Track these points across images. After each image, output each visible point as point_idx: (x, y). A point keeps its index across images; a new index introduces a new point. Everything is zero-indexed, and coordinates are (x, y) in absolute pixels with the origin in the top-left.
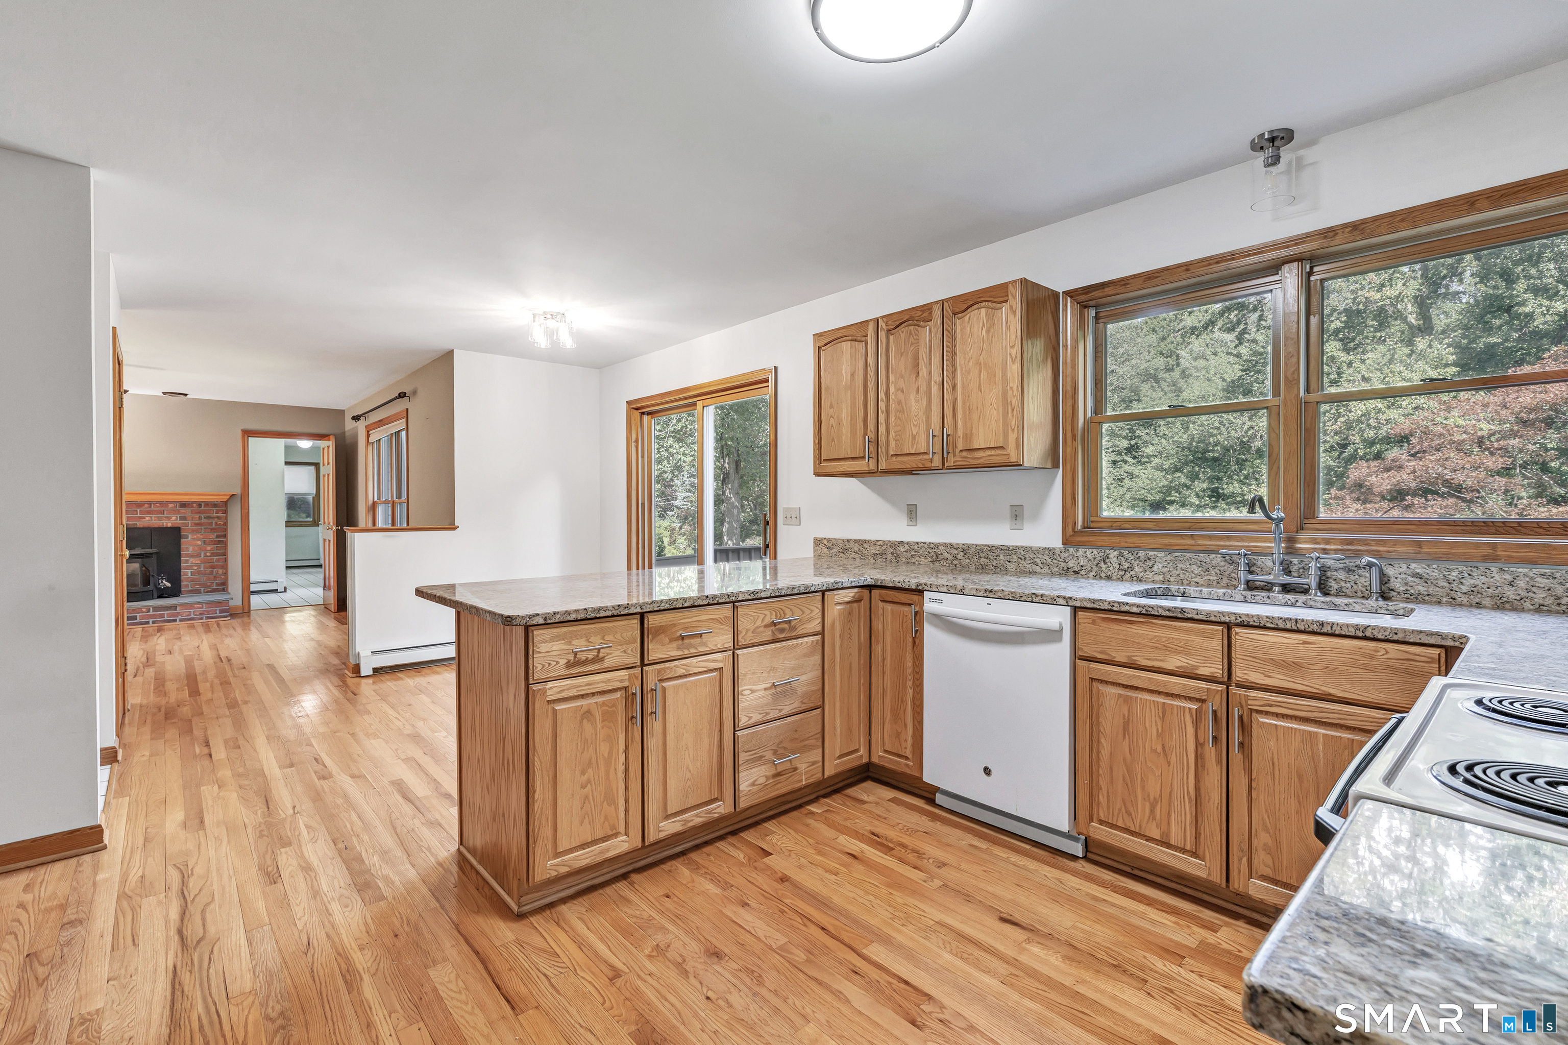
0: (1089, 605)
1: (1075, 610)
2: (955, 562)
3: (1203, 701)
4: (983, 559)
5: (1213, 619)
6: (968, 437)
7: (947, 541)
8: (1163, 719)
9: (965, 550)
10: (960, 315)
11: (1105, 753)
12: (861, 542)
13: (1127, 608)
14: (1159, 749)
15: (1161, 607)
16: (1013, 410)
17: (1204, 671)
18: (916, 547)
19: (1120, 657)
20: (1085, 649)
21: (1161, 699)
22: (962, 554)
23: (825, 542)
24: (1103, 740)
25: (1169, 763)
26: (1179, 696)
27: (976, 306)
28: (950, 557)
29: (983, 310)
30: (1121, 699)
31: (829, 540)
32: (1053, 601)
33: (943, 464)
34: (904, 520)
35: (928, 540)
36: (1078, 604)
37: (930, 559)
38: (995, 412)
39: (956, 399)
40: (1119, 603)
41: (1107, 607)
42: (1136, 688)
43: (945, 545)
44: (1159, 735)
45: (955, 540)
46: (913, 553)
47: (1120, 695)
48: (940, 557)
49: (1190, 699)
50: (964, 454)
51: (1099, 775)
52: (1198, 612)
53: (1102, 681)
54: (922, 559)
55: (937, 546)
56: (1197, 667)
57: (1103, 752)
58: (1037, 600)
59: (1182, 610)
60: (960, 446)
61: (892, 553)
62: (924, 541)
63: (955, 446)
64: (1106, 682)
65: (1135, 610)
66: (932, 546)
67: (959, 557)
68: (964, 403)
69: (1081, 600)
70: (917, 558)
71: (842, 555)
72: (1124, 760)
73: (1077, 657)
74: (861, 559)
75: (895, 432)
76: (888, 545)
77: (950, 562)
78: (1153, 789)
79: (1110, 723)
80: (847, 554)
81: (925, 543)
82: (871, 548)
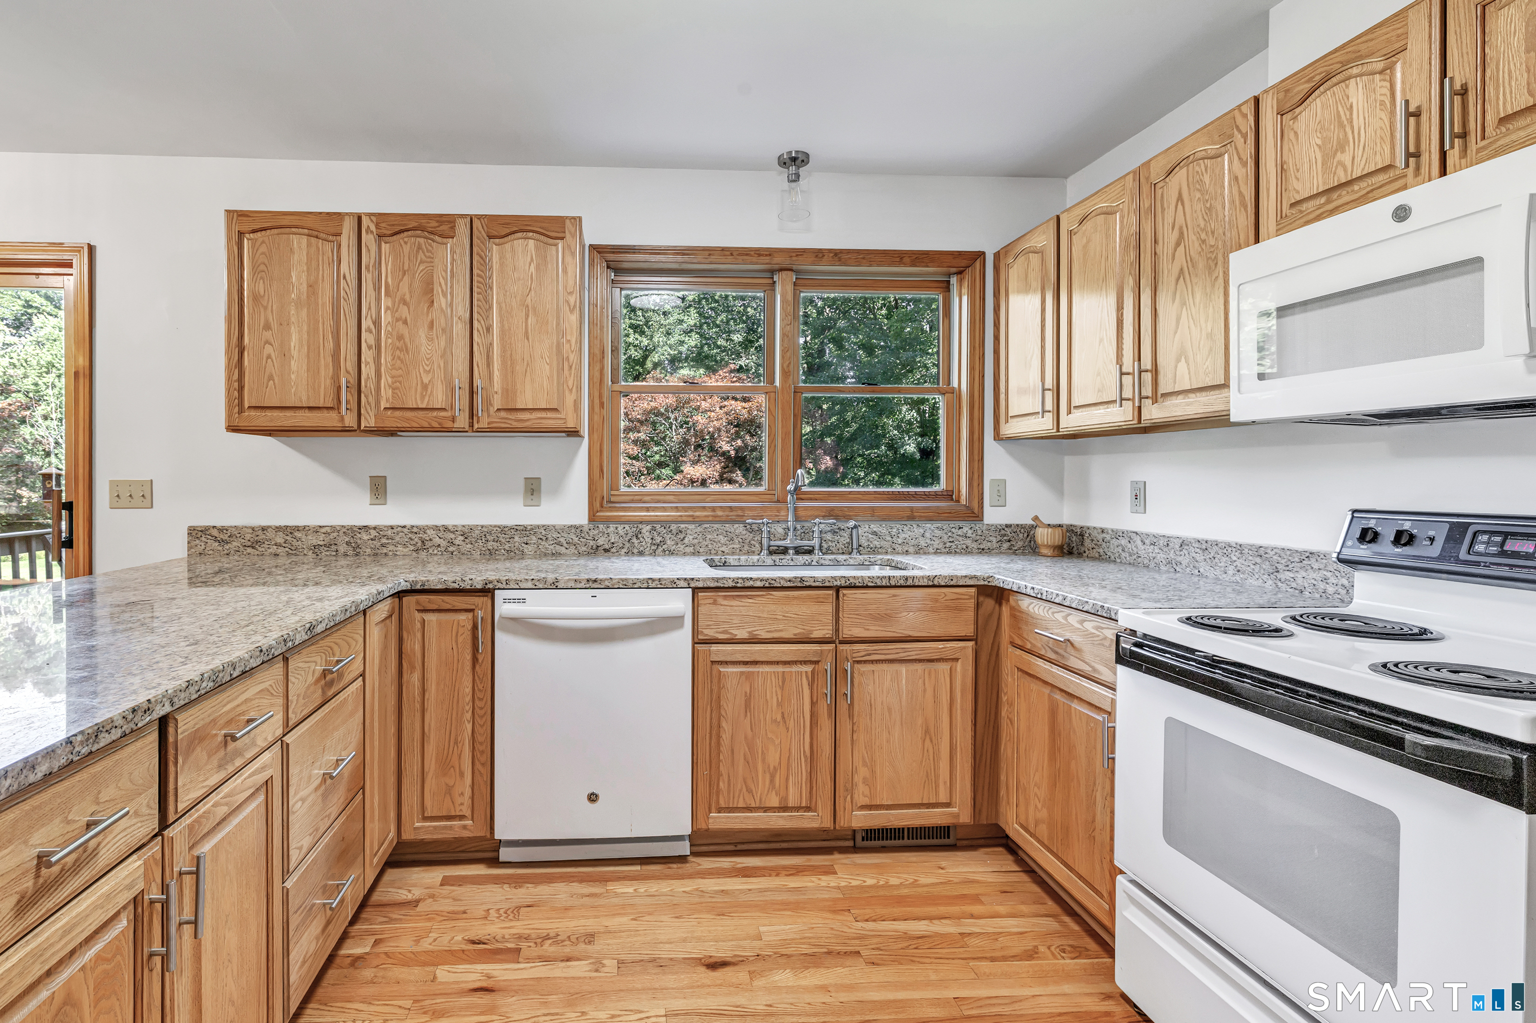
0: (712, 585)
1: (695, 590)
2: (451, 550)
3: (817, 662)
4: (492, 543)
5: (827, 584)
6: (509, 392)
7: (439, 523)
8: (782, 688)
9: (466, 532)
10: (497, 241)
11: (726, 737)
12: (289, 530)
13: (751, 583)
14: (779, 718)
15: (782, 578)
16: (571, 367)
17: (817, 634)
18: (389, 533)
19: (742, 634)
20: (706, 631)
21: (780, 669)
22: (463, 538)
23: (215, 533)
24: (724, 724)
25: (789, 729)
26: (795, 662)
27: (520, 235)
28: (443, 543)
29: (531, 242)
30: (743, 677)
31: (221, 530)
32: (672, 584)
33: (471, 425)
34: (366, 497)
35: (408, 522)
36: (700, 585)
37: (412, 548)
38: (547, 367)
39: (491, 344)
40: (743, 579)
41: (731, 584)
42: (755, 663)
43: (436, 528)
44: (779, 704)
45: (450, 522)
46: (384, 541)
47: (742, 673)
48: (428, 544)
49: (805, 662)
50: (503, 414)
51: (719, 761)
52: (815, 579)
53: (721, 663)
54: (400, 548)
55: (423, 529)
56: (811, 632)
57: (724, 736)
58: (654, 585)
59: (802, 580)
60: (497, 403)
61: (348, 543)
62: (402, 524)
63: (488, 403)
64: (726, 663)
65: (759, 584)
66: (415, 530)
67: (457, 542)
68: (503, 350)
69: (704, 580)
70: (391, 548)
71: (249, 550)
72: (746, 738)
73: (697, 642)
74: (288, 554)
75: (392, 377)
76: (341, 532)
77: (443, 549)
78: (773, 757)
79: (732, 704)
80: (261, 549)
81: (404, 527)
82: (310, 537)
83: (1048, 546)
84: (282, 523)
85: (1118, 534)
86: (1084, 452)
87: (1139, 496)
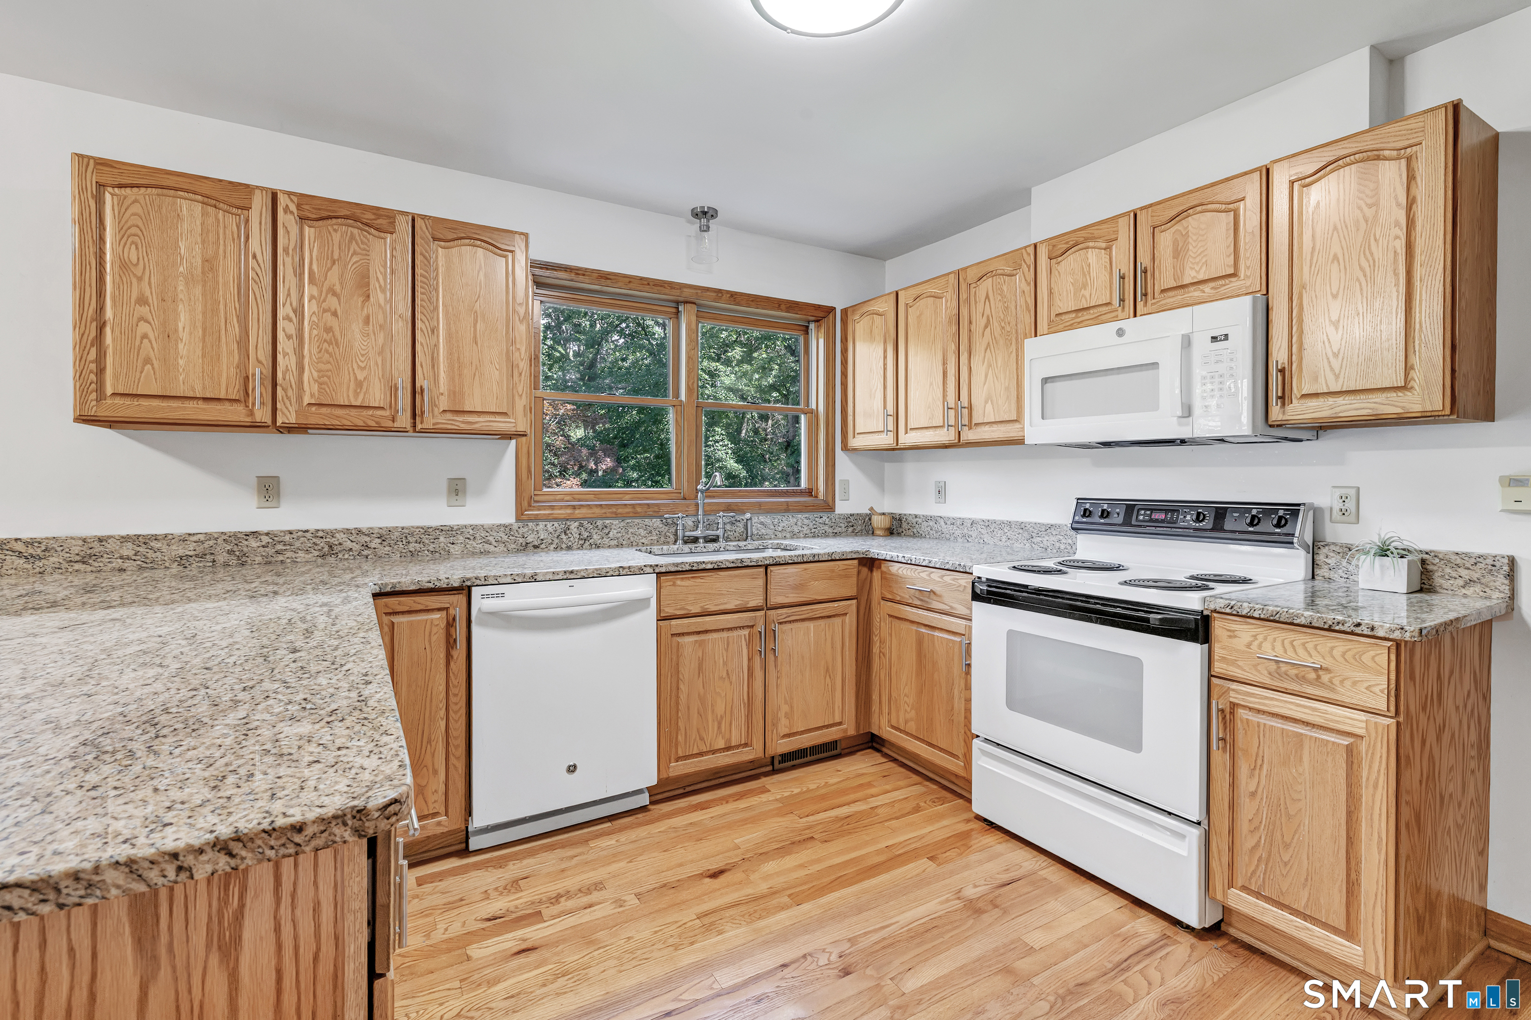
0: (673, 569)
1: (659, 574)
2: (365, 553)
3: (752, 626)
4: (413, 545)
5: (760, 563)
6: (455, 394)
7: (351, 526)
8: (727, 650)
9: (384, 536)
10: (443, 243)
11: (683, 697)
13: (703, 566)
14: (725, 675)
15: (727, 561)
16: (521, 374)
17: (752, 604)
18: (287, 538)
19: (695, 609)
20: (667, 610)
21: (725, 634)
22: (379, 541)
23: (19, 547)
24: (682, 686)
25: (731, 683)
26: (736, 628)
27: (467, 241)
28: (356, 547)
29: (480, 251)
30: (697, 645)
32: (640, 571)
33: (414, 426)
34: (253, 500)
35: (312, 526)
36: (663, 570)
37: (316, 553)
38: (497, 373)
39: (436, 345)
40: (697, 563)
41: (688, 568)
42: (706, 632)
43: (348, 531)
44: (725, 664)
45: (364, 525)
46: (280, 547)
47: (696, 641)
48: (337, 549)
49: (743, 627)
50: (449, 416)
51: (678, 717)
52: (751, 560)
53: (679, 635)
54: (301, 554)
55: (332, 533)
56: (748, 602)
57: (682, 697)
58: (624, 573)
59: (742, 561)
60: (444, 404)
61: (230, 552)
62: (304, 528)
63: (433, 404)
64: (683, 634)
65: (709, 566)
66: (320, 534)
67: (373, 545)
68: (450, 353)
69: (666, 566)
70: (289, 554)
71: (78, 566)
72: (699, 695)
73: (662, 618)
74: (140, 568)
75: (319, 371)
76: (220, 541)
77: (356, 553)
78: (720, 709)
79: (688, 669)
80: (96, 564)
81: (307, 531)
82: (174, 547)
83: (881, 529)
84: (132, 531)
85: (928, 519)
86: (900, 460)
87: (941, 492)
